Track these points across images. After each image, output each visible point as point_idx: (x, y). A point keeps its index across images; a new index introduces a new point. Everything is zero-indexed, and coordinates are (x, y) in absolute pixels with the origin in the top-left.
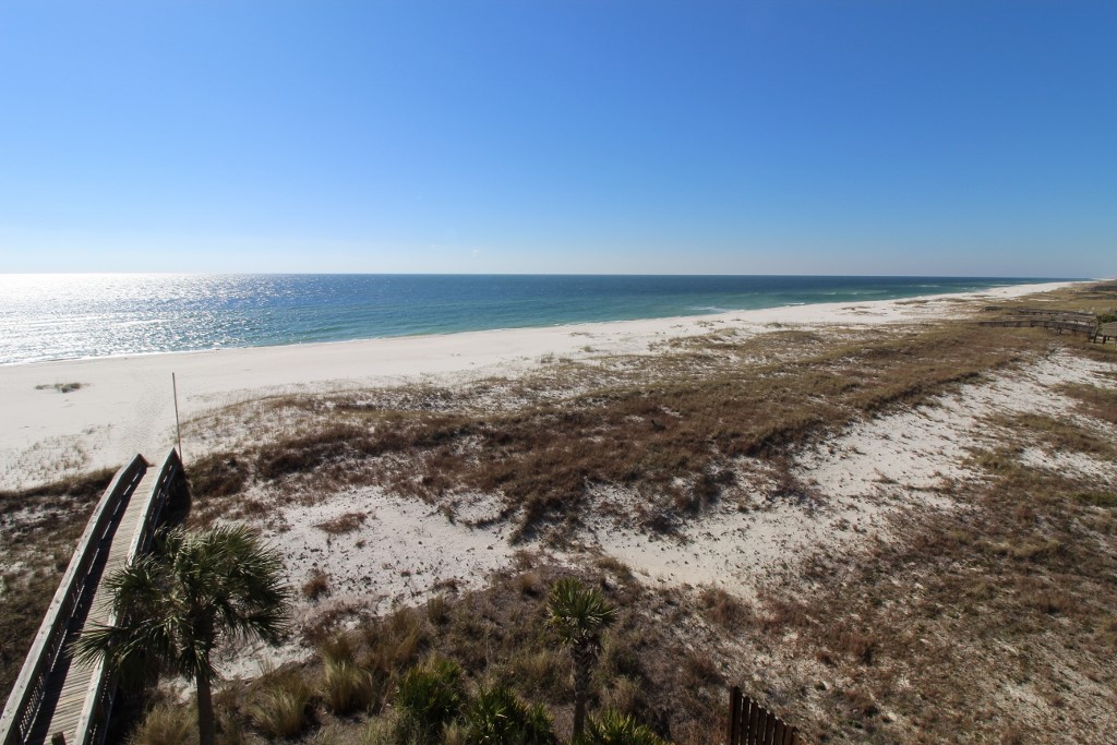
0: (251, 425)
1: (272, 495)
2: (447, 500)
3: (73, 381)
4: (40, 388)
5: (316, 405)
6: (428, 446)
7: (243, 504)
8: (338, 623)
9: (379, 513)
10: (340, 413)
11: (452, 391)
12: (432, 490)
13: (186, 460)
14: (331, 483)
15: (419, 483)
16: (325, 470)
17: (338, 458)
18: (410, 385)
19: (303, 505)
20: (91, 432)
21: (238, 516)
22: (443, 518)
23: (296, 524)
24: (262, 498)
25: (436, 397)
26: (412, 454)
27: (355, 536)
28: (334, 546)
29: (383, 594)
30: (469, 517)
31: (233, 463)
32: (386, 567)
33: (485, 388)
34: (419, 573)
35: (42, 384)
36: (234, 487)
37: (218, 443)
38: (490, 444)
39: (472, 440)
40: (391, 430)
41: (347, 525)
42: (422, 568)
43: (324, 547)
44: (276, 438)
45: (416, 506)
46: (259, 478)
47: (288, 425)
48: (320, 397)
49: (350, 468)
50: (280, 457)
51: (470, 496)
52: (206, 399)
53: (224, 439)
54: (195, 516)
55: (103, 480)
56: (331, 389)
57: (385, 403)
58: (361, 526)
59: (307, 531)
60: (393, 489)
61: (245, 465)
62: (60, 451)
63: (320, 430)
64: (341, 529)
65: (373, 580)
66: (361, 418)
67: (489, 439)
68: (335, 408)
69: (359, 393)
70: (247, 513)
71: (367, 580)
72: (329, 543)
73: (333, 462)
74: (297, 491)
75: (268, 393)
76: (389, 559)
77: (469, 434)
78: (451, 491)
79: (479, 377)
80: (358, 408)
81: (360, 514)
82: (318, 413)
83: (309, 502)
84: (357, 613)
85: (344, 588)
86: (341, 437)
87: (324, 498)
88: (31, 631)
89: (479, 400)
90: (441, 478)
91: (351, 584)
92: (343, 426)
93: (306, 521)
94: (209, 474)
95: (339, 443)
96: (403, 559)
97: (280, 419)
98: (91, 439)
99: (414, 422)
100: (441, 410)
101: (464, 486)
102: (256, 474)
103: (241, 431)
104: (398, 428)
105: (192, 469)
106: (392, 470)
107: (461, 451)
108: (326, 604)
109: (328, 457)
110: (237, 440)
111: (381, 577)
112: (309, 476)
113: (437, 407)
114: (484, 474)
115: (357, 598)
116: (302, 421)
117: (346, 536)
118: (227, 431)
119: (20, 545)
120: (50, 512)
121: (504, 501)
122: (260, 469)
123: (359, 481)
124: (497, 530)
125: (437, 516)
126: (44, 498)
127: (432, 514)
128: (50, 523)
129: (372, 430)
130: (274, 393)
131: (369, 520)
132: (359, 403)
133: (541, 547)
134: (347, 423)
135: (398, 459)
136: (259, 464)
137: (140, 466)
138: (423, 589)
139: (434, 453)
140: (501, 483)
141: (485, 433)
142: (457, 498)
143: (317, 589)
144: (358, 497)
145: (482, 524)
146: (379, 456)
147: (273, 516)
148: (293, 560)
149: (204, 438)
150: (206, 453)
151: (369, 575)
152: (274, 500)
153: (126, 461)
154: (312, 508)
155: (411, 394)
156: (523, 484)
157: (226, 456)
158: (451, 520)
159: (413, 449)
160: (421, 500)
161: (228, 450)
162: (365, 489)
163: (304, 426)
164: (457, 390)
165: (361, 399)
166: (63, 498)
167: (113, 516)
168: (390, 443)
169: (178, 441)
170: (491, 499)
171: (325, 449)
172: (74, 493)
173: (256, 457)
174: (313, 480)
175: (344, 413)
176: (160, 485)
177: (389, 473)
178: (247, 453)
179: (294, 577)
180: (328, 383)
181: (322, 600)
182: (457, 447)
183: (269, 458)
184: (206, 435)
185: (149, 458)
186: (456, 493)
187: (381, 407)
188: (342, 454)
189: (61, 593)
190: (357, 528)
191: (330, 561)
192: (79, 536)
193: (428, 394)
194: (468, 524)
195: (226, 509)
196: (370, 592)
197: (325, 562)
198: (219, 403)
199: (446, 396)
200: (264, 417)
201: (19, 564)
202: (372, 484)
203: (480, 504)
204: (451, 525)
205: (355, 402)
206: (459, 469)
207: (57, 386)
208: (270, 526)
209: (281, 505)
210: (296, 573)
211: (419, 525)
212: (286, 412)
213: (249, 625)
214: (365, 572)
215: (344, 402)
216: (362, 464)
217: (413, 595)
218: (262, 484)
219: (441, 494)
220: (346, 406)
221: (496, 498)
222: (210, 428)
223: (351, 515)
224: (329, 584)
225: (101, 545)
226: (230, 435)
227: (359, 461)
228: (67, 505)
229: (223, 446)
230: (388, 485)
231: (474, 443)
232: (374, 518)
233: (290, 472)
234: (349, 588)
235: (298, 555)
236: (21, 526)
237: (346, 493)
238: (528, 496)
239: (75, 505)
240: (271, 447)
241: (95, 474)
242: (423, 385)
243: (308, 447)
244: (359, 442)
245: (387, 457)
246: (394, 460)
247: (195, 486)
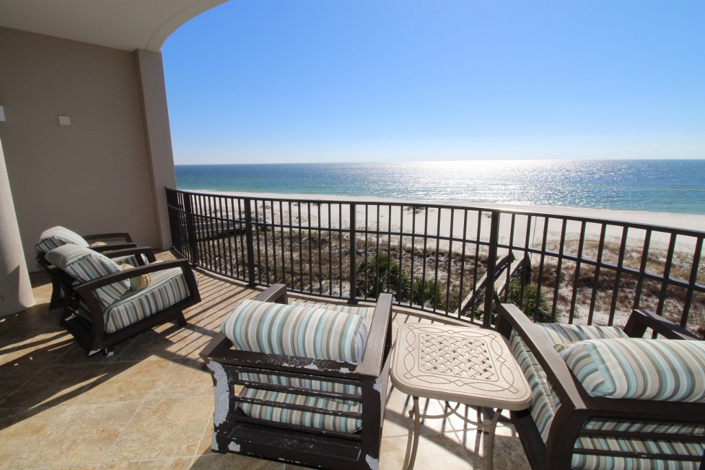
13: (533, 263)
15: (694, 330)
17: (628, 290)
23: (583, 317)
24: (568, 296)
37: (553, 259)
44: (588, 266)
46: (570, 284)
50: (586, 276)
52: (554, 234)
56: (640, 245)
57: (686, 265)
61: (564, 275)
66: (657, 269)
68: (638, 257)
69: (664, 253)
73: (623, 291)
75: (591, 238)
80: (658, 263)
83: (597, 308)
95: (631, 281)
102: (568, 281)
105: (535, 268)
109: (620, 287)
112: (603, 294)
116: (609, 260)
120: (473, 267)
122: (572, 280)
126: (472, 260)
128: (472, 271)
130: (595, 239)
132: (660, 259)
135: (679, 308)
136: (572, 277)
137: (510, 258)
153: (505, 255)
154: (598, 313)
157: (555, 267)
159: (698, 304)
161: (556, 264)
163: (610, 263)
166: (479, 263)
168: (676, 294)
172: (482, 261)
173: (572, 272)
174: (604, 298)
178: (566, 268)
180: (640, 240)
183: (580, 274)
185: (517, 256)
187: (681, 267)
188: (632, 288)
198: (559, 238)
205: (657, 258)
216: (646, 301)
218: (570, 288)
220: (649, 259)
227: (644, 297)
228: (479, 266)
229: (554, 261)
233: (589, 287)
237: (626, 314)
239: (482, 267)
243: (607, 276)
244: (649, 285)
245: (670, 302)
246: (676, 306)
247: (534, 277)
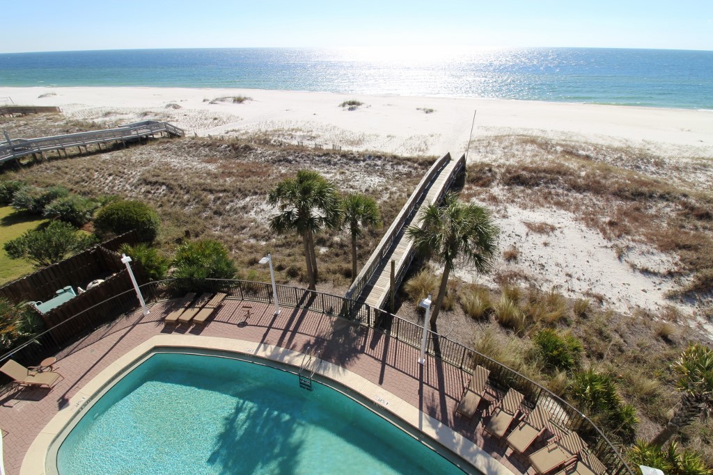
0: (506, 150)
1: (504, 195)
2: (623, 242)
3: (430, 108)
4: (418, 109)
5: (549, 147)
6: (626, 198)
7: (488, 194)
8: (517, 280)
9: (565, 231)
10: (564, 156)
11: (667, 161)
12: (613, 231)
13: (468, 162)
14: (541, 200)
15: (605, 222)
16: (540, 191)
17: (552, 186)
18: (629, 147)
19: (520, 207)
20: (432, 136)
21: (483, 200)
22: (614, 254)
23: (512, 216)
24: (499, 195)
25: (649, 162)
26: (607, 200)
27: (544, 238)
28: (530, 238)
29: (549, 279)
30: (636, 262)
31: (490, 170)
32: (557, 265)
33: (705, 166)
34: (578, 279)
35: (419, 107)
36: (486, 184)
37: (486, 157)
38: (686, 215)
39: (668, 206)
40: (598, 178)
41: (542, 229)
42: (583, 278)
43: (524, 236)
44: (518, 163)
45: (595, 238)
46: (501, 183)
47: (527, 157)
48: (554, 142)
49: (557, 195)
50: (516, 174)
51: (644, 248)
52: (487, 129)
53: (489, 155)
54: (464, 192)
55: (430, 162)
56: (563, 138)
57: (601, 157)
58: (551, 233)
59: (517, 223)
60: (583, 219)
61: (496, 173)
62: (419, 142)
63: (546, 164)
64: (537, 230)
65: (546, 268)
66: (578, 163)
67: (687, 211)
68: (561, 152)
69: (583, 145)
70: (489, 200)
71: (542, 266)
72: (527, 234)
73: (547, 187)
74: (519, 197)
75: (521, 133)
76: (561, 261)
77: (667, 200)
78: (630, 237)
79: (702, 155)
80: (578, 156)
81: (553, 226)
82: (549, 152)
83: (524, 207)
84: (529, 281)
85: (527, 264)
86: (559, 173)
87: (534, 208)
88: (393, 217)
89: (693, 175)
90: (625, 226)
91: (532, 264)
92: (563, 165)
93: (519, 217)
94: (477, 172)
95: (555, 176)
96: (571, 266)
97: (524, 151)
98: (431, 139)
99: (621, 176)
100: (649, 174)
101: (643, 238)
102: (500, 180)
103: (499, 152)
104: (605, 178)
105: (470, 168)
106: (587, 206)
107: (653, 211)
108: (513, 267)
109: (545, 183)
110: (496, 158)
111: (552, 269)
112: (529, 191)
113: (646, 170)
114: (667, 236)
115: (532, 273)
116: (537, 155)
117: (539, 235)
118: (492, 151)
119: (397, 180)
120: (410, 169)
121: (676, 264)
122: (503, 178)
123: (559, 205)
124: (657, 282)
125: (609, 251)
126: (409, 163)
127: (606, 247)
128: (409, 175)
129: (583, 174)
130: (525, 133)
131: (557, 232)
132: (581, 152)
133: (695, 313)
134: (567, 164)
135: (594, 200)
136: (503, 175)
137: (447, 159)
138: (577, 290)
139: (628, 205)
140: (680, 248)
141: (685, 205)
142: (632, 244)
143: (512, 257)
144: (556, 215)
145: (645, 272)
146: (581, 193)
147: (501, 207)
148: (504, 235)
149: (480, 152)
150: (478, 161)
151: (544, 264)
152: (505, 198)
153: (443, 155)
154: (524, 211)
155: (626, 154)
156: (704, 259)
157: (488, 165)
158: (620, 258)
159: (610, 196)
160: (601, 235)
161: (489, 162)
162: (563, 212)
163: (537, 159)
164: (673, 162)
165: (584, 150)
166: (416, 165)
167: (431, 180)
168: (594, 187)
169: (467, 150)
170: (664, 257)
171: (545, 177)
172: (420, 164)
173: (503, 170)
174: (531, 195)
175: (567, 157)
176: (454, 172)
177: (583, 208)
178: (499, 166)
179: (503, 245)
180: (563, 133)
181: (512, 263)
182: (651, 207)
183: (510, 173)
184: (481, 150)
185: (452, 156)
186: (633, 241)
187: (596, 159)
188: (555, 184)
189: (406, 206)
190: (548, 233)
191: (524, 245)
192: (417, 184)
193: (642, 158)
194: (633, 267)
195: (479, 194)
196: (542, 274)
197: (521, 244)
198: (492, 133)
199: (659, 164)
200: (515, 147)
201: (395, 188)
202: (568, 210)
203: (652, 257)
204: (617, 261)
205: (578, 151)
206: (644, 224)
207: (424, 109)
208: (498, 212)
209: (507, 203)
210: (503, 243)
211: (593, 250)
212: (529, 147)
213: (472, 257)
214: (543, 262)
215: (570, 149)
216: (567, 195)
217: (569, 290)
218: (501, 187)
219: (619, 236)
220: (570, 152)
221: (670, 259)
222: (484, 146)
223: (546, 224)
224: (519, 257)
225: (424, 191)
226: (493, 154)
227: (565, 192)
228: (416, 168)
229: (487, 159)
230: (580, 215)
231: (668, 209)
232: (561, 232)
233: (518, 185)
234: (530, 265)
235: (508, 234)
236: (399, 173)
237: (549, 210)
238: (704, 270)
239: (419, 170)
240: (513, 166)
241: (429, 157)
242: (641, 150)
243: (535, 173)
244: (570, 179)
245: (587, 196)
246: (591, 200)
247: (469, 177)
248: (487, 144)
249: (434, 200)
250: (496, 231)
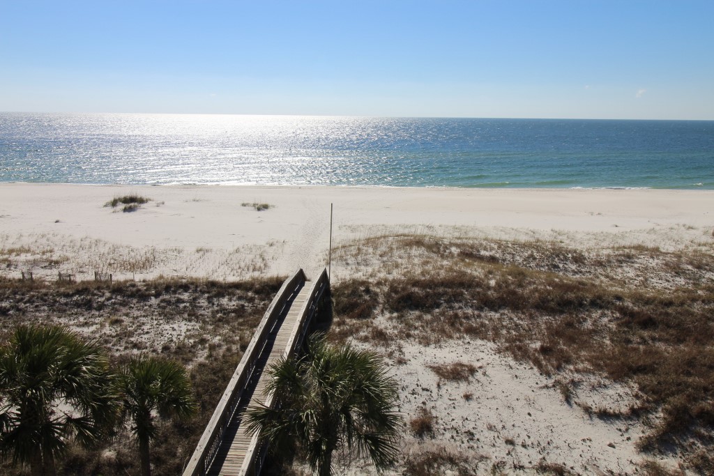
0: (385, 259)
1: (395, 327)
2: (567, 375)
3: (264, 202)
4: (244, 205)
5: (442, 249)
6: (552, 312)
7: (370, 329)
8: (438, 468)
9: (489, 371)
10: (463, 260)
11: (586, 254)
12: (549, 360)
13: (333, 281)
14: (447, 327)
15: (536, 350)
16: (443, 314)
17: (457, 305)
18: (538, 241)
19: (420, 343)
20: (271, 245)
21: (365, 339)
22: (558, 395)
23: (412, 360)
24: (386, 328)
25: (566, 259)
26: (531, 317)
27: (463, 388)
28: (443, 391)
29: (484, 454)
30: (590, 403)
31: (367, 291)
32: (491, 428)
33: (629, 257)
34: (524, 446)
35: (245, 202)
36: (365, 313)
37: (358, 270)
38: (627, 324)
39: (603, 315)
40: (512, 287)
41: (457, 373)
42: (528, 442)
43: (435, 390)
44: (404, 275)
45: (530, 375)
46: (386, 309)
47: (414, 265)
48: (446, 242)
49: (467, 317)
50: (406, 293)
51: (593, 379)
52: (353, 229)
53: (362, 267)
54: (334, 331)
55: (275, 285)
56: (457, 234)
57: (508, 257)
58: (471, 378)
59: (421, 369)
60: (507, 349)
61: (376, 294)
62: (251, 256)
63: (443, 274)
64: (451, 376)
65: (476, 437)
66: (483, 268)
67: (627, 318)
68: (458, 255)
69: (484, 243)
70: (373, 338)
71: (470, 434)
72: (439, 386)
73: (452, 308)
74: (416, 328)
75: (401, 231)
76: (494, 421)
77: (601, 307)
78: (572, 367)
79: (622, 243)
80: (481, 258)
81: (471, 366)
82: (442, 256)
83: (426, 342)
84: (457, 464)
85: (448, 435)
86: (462, 284)
87: (439, 341)
88: (220, 391)
89: (619, 270)
90: (562, 351)
91: (455, 434)
92: (464, 274)
93: (421, 360)
94: (349, 296)
95: (458, 291)
96: (509, 425)
97: (409, 257)
98: (271, 251)
99: (538, 282)
100: (570, 274)
101: (587, 365)
102: (384, 304)
103: (376, 263)
104: (520, 285)
105: (337, 290)
106: (508, 329)
107: (588, 325)
108: (430, 445)
109: (448, 301)
110: (372, 271)
111: (485, 436)
112: (428, 317)
113: (566, 270)
114: (614, 358)
115: (459, 449)
116: (428, 262)
117: (455, 384)
118: (365, 260)
119: (221, 324)
120: (242, 302)
121: (637, 396)
122: (388, 301)
123: (474, 332)
124: (623, 428)
125: (552, 391)
126: (238, 292)
127: (547, 387)
128: (240, 311)
129: (493, 283)
130: (406, 231)
131: (479, 375)
132: (483, 253)
133: (681, 466)
134: (469, 271)
135: (515, 319)
136: (388, 296)
137: (300, 279)
138: (527, 465)
139: (557, 320)
140: (635, 373)
141: (623, 310)
142: (577, 377)
143: (424, 427)
144: (471, 348)
145: (605, 415)
146: (496, 311)
147: (393, 347)
148: (406, 393)
149: (348, 264)
150: (348, 278)
151: (472, 431)
152: (396, 332)
153: (292, 274)
154: (427, 349)
155: (538, 252)
156: (666, 382)
157: (363, 283)
158: (568, 399)
159: (533, 311)
160: (536, 369)
161: (364, 278)
162: (479, 342)
163: (429, 267)
164: (593, 255)
165: (485, 249)
166: (250, 294)
167: (279, 316)
168: (509, 300)
169: (329, 263)
170: (620, 389)
171: (446, 293)
172: (257, 292)
173: (386, 289)
174: (432, 322)
175: (467, 260)
176: (313, 298)
177: (504, 332)
178: (379, 284)
179: (406, 410)
180: (455, 228)
181: (427, 439)
182: (585, 320)
183: (396, 292)
184: (349, 262)
185: (308, 274)
186: (578, 371)
187: (504, 260)
188: (460, 301)
189: (240, 368)
190: (466, 379)
191: (438, 403)
192: (256, 326)
193: (557, 255)
194: (587, 410)
195: (357, 331)
196: (472, 447)
197: (432, 404)
198: (361, 235)
199: (579, 259)
200: (396, 253)
201: (218, 338)
202: (486, 338)
203: (606, 391)
204: (566, 406)
205: (478, 251)
206: (584, 345)
207: (254, 205)
208: (390, 355)
209: (401, 338)
210: (407, 406)
211: (532, 395)
212: (415, 251)
213: (363, 441)
214: (469, 426)
215: (468, 250)
216: (479, 316)
217: (515, 467)
218: (387, 315)
219: (559, 368)
220: (470, 254)
221: (627, 390)
222: (352, 255)
223: (462, 365)
224: (435, 427)
225: (269, 337)
226: (367, 265)
227: (476, 312)
228: (251, 300)
229: (360, 274)
230: (503, 343)
231: (605, 320)
232: (484, 374)
233: (412, 310)
234: (453, 437)
235: (410, 390)
236: (223, 310)
237: (460, 342)
238: (671, 399)
239: (256, 301)
240: (399, 282)
241: (271, 279)
242: (553, 243)
243: (430, 288)
244: (479, 293)
245: (504, 314)
246: (511, 319)
247: (337, 304)
248: (356, 250)
249: (288, 349)
250: (392, 388)
